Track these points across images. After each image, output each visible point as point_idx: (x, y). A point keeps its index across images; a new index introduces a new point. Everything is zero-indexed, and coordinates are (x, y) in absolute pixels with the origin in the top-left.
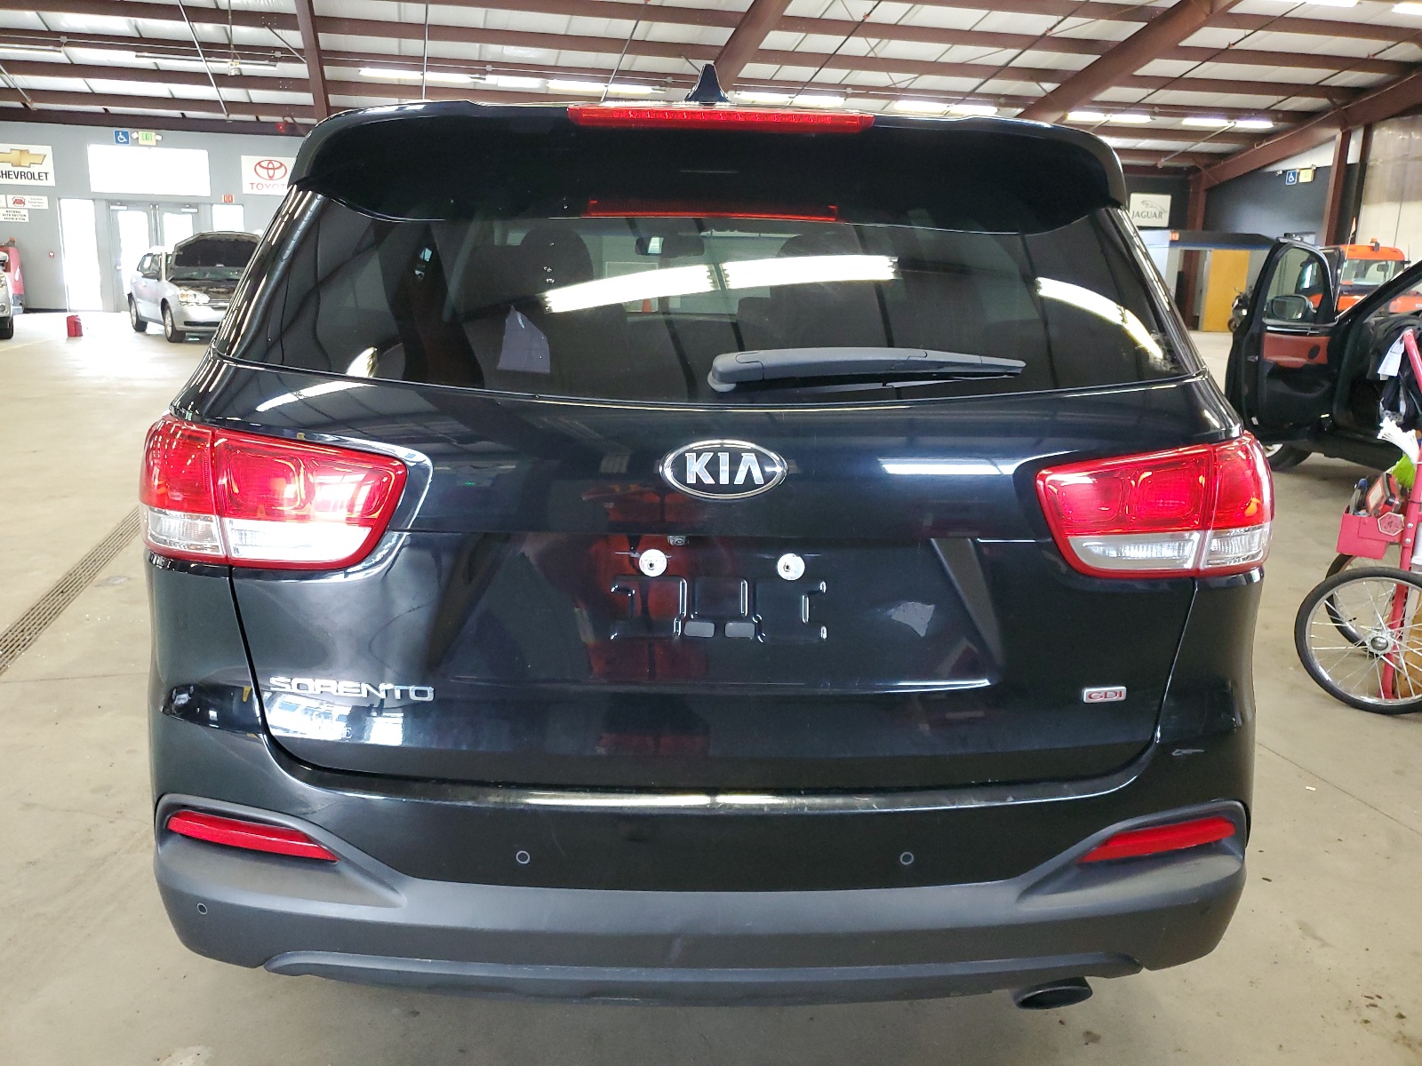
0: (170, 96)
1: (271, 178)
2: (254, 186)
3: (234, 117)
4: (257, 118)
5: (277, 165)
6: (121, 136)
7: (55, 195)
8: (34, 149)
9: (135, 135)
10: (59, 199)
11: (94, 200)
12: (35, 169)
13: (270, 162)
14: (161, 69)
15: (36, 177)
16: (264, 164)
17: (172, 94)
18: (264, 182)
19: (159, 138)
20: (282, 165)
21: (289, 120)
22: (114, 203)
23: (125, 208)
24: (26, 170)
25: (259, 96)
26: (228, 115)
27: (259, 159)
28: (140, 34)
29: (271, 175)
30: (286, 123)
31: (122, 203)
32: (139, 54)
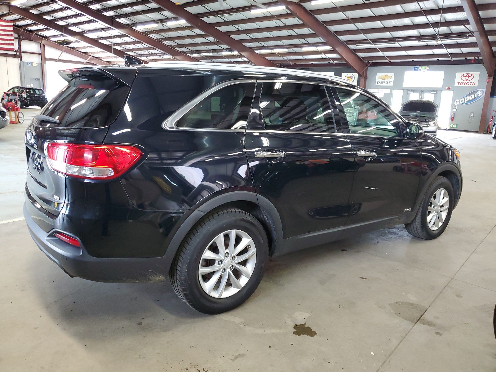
0: (433, 54)
1: (467, 80)
2: (459, 83)
3: (454, 59)
4: (466, 58)
5: (470, 75)
6: (416, 69)
7: (392, 88)
8: (389, 74)
9: (420, 68)
10: (393, 90)
11: (403, 90)
12: (388, 81)
13: (468, 74)
14: (429, 45)
15: (388, 83)
16: (465, 75)
17: (433, 53)
18: (463, 82)
19: (428, 68)
20: (472, 75)
21: (477, 58)
22: (409, 90)
23: (413, 92)
24: (386, 81)
25: (465, 50)
26: (452, 58)
27: (463, 73)
28: (420, 34)
29: (467, 79)
30: (475, 59)
31: (412, 91)
32: (419, 41)
